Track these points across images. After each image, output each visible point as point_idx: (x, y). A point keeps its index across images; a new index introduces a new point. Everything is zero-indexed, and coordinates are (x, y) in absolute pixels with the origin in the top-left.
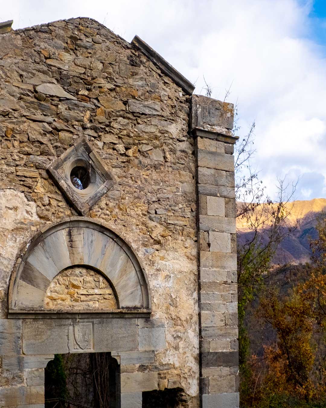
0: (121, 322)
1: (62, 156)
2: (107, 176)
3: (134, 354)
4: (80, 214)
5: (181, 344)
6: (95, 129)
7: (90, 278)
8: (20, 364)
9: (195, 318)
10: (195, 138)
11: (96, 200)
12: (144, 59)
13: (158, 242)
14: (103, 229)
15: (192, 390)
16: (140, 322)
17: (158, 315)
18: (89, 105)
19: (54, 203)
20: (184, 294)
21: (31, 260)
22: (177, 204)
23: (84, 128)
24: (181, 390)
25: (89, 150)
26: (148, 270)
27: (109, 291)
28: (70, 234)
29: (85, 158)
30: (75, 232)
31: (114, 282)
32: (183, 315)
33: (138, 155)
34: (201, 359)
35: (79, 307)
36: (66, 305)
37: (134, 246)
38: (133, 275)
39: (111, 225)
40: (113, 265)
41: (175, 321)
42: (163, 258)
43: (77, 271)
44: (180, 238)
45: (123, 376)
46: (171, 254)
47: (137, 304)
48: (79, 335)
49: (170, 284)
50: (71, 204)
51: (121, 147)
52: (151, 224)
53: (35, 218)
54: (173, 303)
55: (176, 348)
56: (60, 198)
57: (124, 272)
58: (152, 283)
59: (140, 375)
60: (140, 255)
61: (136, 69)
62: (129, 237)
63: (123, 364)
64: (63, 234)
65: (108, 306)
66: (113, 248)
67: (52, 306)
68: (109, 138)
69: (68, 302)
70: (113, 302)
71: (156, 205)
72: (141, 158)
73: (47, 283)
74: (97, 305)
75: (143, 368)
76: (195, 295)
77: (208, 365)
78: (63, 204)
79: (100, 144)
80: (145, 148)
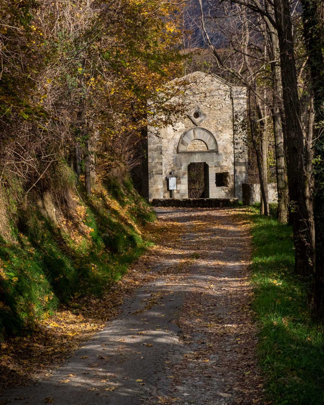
0: (209, 154)
1: (192, 111)
2: (205, 115)
3: (213, 163)
4: (197, 126)
5: (228, 160)
6: (201, 102)
7: (199, 142)
8: (181, 165)
9: (233, 152)
10: (233, 99)
11: (201, 121)
12: (215, 79)
13: (221, 131)
14: (203, 129)
15: (231, 173)
16: (215, 154)
17: (220, 151)
18: (198, 95)
19: (189, 123)
20: (229, 145)
21: (183, 139)
22: (226, 119)
23: (197, 102)
24: (228, 173)
25: (199, 108)
26: (217, 139)
27: (205, 145)
28: (194, 131)
29: (198, 110)
30: (195, 130)
31: (207, 143)
32: (229, 151)
33: (214, 107)
34: (235, 164)
35: (196, 150)
36: (193, 150)
37: (213, 133)
38: (212, 141)
39: (206, 128)
40: (206, 139)
41: (226, 153)
42: (222, 136)
43: (196, 140)
44: (227, 129)
45: (210, 169)
46: (225, 134)
47: (214, 149)
48: (197, 158)
49: (224, 143)
50: (194, 123)
51: (208, 106)
52: (218, 126)
53: (184, 128)
54: (225, 148)
55: (226, 161)
56: (191, 122)
57: (210, 140)
58: (218, 143)
59: (215, 168)
60: (215, 135)
61: (213, 83)
62: (211, 130)
63: (210, 165)
64: (192, 131)
65: (205, 149)
66: (206, 134)
67: (189, 150)
68: (205, 104)
69: (193, 149)
70: (206, 148)
71: (220, 120)
72: (215, 108)
73: (188, 144)
74: (201, 149)
75: (215, 166)
76: (233, 145)
77: (237, 166)
78: (192, 123)
79: (202, 106)
80: (216, 105)
